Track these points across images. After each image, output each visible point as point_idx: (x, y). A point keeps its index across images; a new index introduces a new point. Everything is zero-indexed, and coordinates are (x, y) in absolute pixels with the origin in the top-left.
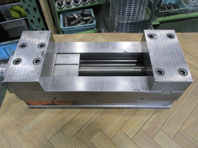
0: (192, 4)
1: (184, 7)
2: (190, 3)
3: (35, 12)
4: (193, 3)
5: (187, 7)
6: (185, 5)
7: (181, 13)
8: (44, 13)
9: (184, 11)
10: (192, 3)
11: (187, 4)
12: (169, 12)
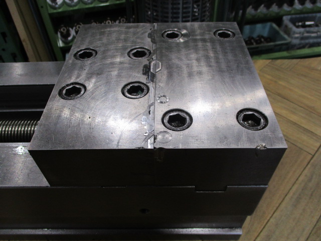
0: (297, 35)
1: (284, 39)
2: (294, 33)
3: (6, 42)
4: (300, 33)
5: (289, 40)
6: (286, 36)
7: (280, 50)
8: (24, 44)
9: (284, 47)
10: (297, 33)
11: (289, 35)
12: (257, 48)
